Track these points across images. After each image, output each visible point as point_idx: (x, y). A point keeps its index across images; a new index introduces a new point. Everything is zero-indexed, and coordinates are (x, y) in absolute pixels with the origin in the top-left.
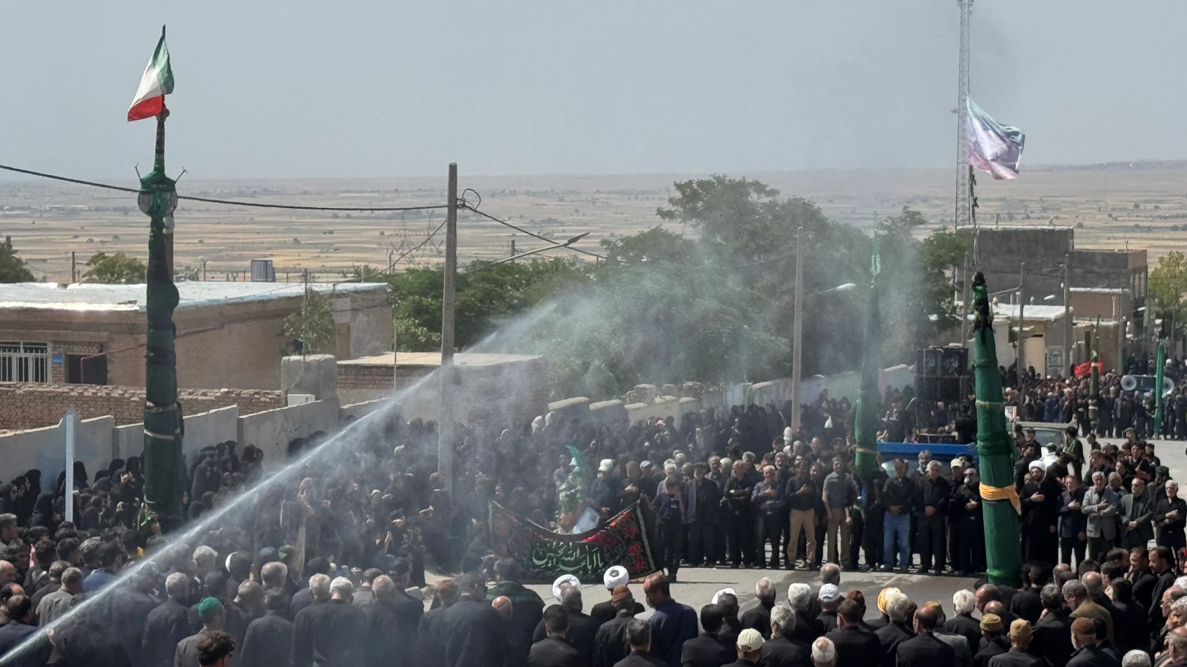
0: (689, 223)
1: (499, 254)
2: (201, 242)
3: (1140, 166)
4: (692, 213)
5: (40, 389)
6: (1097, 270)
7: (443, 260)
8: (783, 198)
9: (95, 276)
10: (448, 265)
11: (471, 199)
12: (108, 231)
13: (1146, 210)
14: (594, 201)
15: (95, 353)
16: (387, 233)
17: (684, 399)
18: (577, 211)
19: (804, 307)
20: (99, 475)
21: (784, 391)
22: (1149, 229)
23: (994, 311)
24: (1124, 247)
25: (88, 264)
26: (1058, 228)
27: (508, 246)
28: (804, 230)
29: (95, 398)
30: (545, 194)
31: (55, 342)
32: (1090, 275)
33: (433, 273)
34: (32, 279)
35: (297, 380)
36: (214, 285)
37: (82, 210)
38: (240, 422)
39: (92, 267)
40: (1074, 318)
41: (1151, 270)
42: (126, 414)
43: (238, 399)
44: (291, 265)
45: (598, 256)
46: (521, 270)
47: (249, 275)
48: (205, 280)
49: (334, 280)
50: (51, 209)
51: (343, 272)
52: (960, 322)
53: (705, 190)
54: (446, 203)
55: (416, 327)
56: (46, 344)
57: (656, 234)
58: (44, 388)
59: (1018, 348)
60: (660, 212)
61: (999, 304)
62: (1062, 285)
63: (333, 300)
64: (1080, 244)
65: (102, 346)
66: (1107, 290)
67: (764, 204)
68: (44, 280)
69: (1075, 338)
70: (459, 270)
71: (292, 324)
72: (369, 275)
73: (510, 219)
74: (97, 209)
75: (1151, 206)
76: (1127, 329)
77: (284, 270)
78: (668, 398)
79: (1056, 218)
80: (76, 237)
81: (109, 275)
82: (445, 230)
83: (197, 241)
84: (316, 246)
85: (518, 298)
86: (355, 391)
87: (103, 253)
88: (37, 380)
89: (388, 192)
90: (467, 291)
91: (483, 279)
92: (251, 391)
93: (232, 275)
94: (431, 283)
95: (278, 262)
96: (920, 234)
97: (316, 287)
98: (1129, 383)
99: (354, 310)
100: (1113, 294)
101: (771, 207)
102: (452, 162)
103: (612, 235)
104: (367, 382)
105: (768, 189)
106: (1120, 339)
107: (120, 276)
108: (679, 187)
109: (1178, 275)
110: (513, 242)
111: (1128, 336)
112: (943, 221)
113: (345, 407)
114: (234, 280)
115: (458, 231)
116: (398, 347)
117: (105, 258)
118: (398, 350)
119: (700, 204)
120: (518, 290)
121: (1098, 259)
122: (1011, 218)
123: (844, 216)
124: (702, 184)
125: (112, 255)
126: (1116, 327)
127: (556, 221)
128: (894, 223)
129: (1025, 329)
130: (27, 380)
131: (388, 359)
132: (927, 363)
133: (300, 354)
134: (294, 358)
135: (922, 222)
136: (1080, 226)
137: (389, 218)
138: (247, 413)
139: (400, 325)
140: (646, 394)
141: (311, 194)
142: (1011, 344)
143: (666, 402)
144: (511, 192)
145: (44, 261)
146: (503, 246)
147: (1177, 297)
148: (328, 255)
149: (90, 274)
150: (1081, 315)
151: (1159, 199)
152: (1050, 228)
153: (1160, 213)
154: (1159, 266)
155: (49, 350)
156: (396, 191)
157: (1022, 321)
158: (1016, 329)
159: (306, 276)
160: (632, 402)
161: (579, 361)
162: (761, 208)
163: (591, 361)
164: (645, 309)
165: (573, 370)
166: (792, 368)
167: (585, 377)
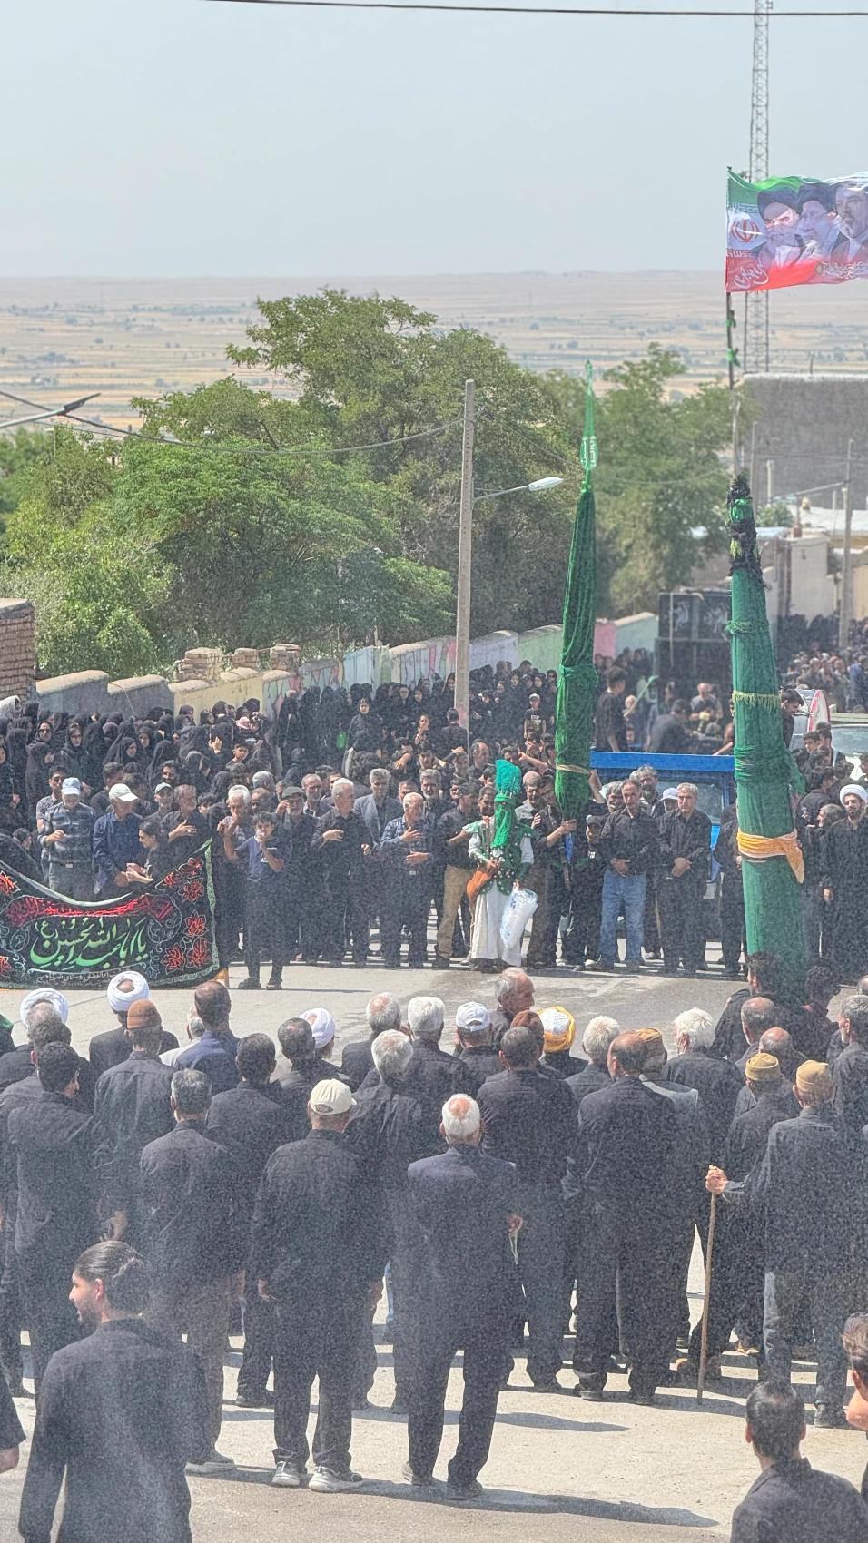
0: (283, 369)
4: (286, 355)
8: (442, 329)
14: (128, 324)
17: (270, 674)
18: (98, 341)
19: (476, 515)
21: (443, 659)
23: (803, 522)
53: (306, 313)
57: (225, 388)
59: (841, 584)
60: (232, 352)
61: (812, 509)
67: (411, 340)
78: (242, 671)
101: (420, 343)
105: (416, 313)
108: (267, 309)
119: (301, 338)
122: (840, 358)
124: (304, 304)
128: (635, 370)
129: (853, 551)
132: (675, 616)
135: (680, 371)
140: (205, 665)
142: (831, 577)
143: (243, 678)
157: (849, 539)
158: (840, 552)
160: (181, 679)
161: (90, 609)
162: (406, 346)
163: (111, 609)
164: (204, 520)
165: (79, 624)
166: (454, 618)
167: (100, 635)
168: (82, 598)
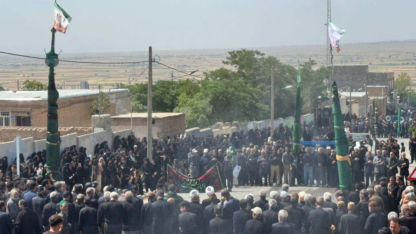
0: (234, 65)
1: (167, 78)
2: (63, 76)
3: (391, 42)
4: (234, 62)
5: (7, 128)
6: (377, 79)
7: (147, 80)
8: (266, 56)
9: (25, 88)
10: (149, 82)
11: (157, 59)
12: (30, 72)
13: (393, 58)
14: (200, 58)
15: (26, 115)
16: (128, 71)
17: (233, 127)
18: (194, 62)
19: (275, 95)
20: (28, 158)
21: (268, 124)
22: (395, 65)
23: (341, 95)
24: (386, 71)
25: (23, 84)
26: (363, 65)
27: (170, 75)
28: (274, 67)
29: (26, 131)
30: (184, 56)
31: (12, 112)
32: (374, 81)
33: (145, 85)
34: (4, 90)
35: (97, 123)
36: (67, 90)
37: (20, 65)
38: (78, 138)
39: (24, 85)
40: (369, 96)
41: (395, 79)
42: (38, 137)
43: (76, 130)
44: (94, 83)
45: (202, 78)
46: (175, 83)
47: (79, 87)
48: (64, 89)
49: (110, 88)
50: (10, 65)
51: (112, 85)
52: (329, 99)
53: (238, 54)
54: (148, 60)
55: (139, 104)
56: (9, 113)
57: (222, 69)
58: (8, 128)
59: (349, 107)
60: (223, 62)
61: (343, 92)
62: (364, 85)
63: (109, 95)
64: (370, 70)
65: (28, 113)
66: (380, 86)
67: (260, 59)
68: (8, 90)
69: (369, 103)
70: (154, 84)
71: (95, 104)
72: (122, 86)
73: (171, 65)
74: (26, 65)
75: (395, 57)
76: (387, 100)
77: (92, 85)
79: (362, 61)
80: (19, 74)
81: (30, 88)
82: (148, 70)
83: (61, 75)
84: (103, 76)
85: (174, 93)
86: (118, 127)
87: (28, 80)
88: (6, 125)
89: (128, 57)
90: (156, 91)
91: (162, 87)
92: (81, 128)
93: (74, 87)
94: (144, 89)
95: (90, 82)
96: (314, 68)
97: (103, 91)
98: (388, 119)
99: (117, 98)
100: (382, 88)
101: (262, 59)
102: (150, 46)
103: (207, 70)
104: (122, 124)
105: (261, 53)
106: (385, 104)
107: (35, 88)
108: (230, 53)
109: (405, 81)
110: (172, 73)
111: (388, 102)
112: (322, 63)
113: (114, 133)
114: (75, 89)
115: (153, 70)
116: (133, 111)
117: (29, 82)
118: (133, 112)
119: (237, 59)
120: (174, 90)
121: (377, 75)
122: (346, 62)
123: (288, 62)
124: (237, 52)
125: (32, 81)
126: (383, 99)
127: (187, 66)
128: (306, 64)
129: (352, 100)
130: (2, 125)
131: (129, 115)
132: (318, 113)
133: (98, 114)
134: (96, 116)
135: (316, 64)
136: (370, 64)
137: (129, 66)
138: (80, 135)
139: (133, 103)
140: (220, 126)
141: (101, 58)
142: (347, 106)
143: (227, 128)
144: (171, 56)
145: (8, 83)
146: (169, 75)
147: (405, 88)
148: (108, 79)
149: (24, 87)
150: (371, 95)
151: (398, 54)
152: (360, 65)
153: (399, 59)
154: (398, 77)
155: (10, 114)
156: (131, 56)
157: (351, 98)
158: (349, 100)
159: (100, 87)
160: (215, 129)
161: (196, 115)
162: (259, 60)
163: (200, 115)
164: (218, 96)
165: (194, 118)
166: (270, 116)
167: (198, 120)
168: (194, 113)
